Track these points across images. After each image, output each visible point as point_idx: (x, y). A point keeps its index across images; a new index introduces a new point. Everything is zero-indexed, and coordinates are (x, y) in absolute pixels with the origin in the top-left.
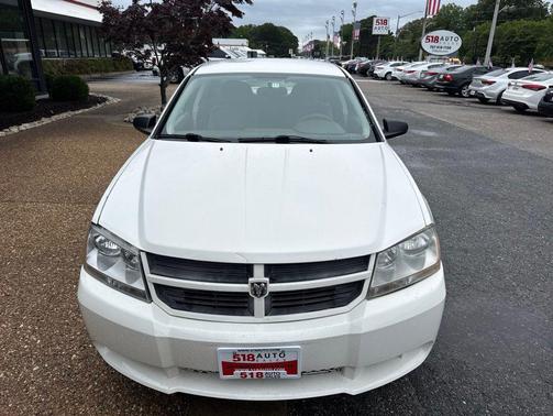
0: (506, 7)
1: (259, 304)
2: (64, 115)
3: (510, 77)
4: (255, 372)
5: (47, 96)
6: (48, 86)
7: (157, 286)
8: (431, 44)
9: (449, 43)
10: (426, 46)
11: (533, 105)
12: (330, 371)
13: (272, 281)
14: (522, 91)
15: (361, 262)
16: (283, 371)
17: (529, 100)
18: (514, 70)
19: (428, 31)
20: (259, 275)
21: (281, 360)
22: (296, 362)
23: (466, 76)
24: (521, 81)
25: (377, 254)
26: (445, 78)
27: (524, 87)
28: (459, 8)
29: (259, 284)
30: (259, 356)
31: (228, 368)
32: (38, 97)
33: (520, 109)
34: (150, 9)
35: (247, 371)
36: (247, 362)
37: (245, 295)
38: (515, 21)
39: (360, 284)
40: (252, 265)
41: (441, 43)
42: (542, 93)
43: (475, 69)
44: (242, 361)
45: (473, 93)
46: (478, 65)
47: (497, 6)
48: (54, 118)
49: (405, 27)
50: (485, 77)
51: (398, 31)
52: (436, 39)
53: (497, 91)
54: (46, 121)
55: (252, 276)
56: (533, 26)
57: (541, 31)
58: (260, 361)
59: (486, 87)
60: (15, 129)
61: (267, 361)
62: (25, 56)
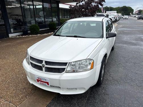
1: (44, 69)
4: (42, 83)
7: (31, 62)
12: (56, 87)
13: (46, 65)
15: (65, 64)
16: (47, 84)
20: (44, 63)
21: (46, 81)
25: (69, 63)
29: (43, 65)
31: (38, 81)
35: (41, 82)
37: (41, 66)
39: (65, 69)
40: (43, 61)
44: (40, 80)
58: (42, 80)
61: (44, 81)
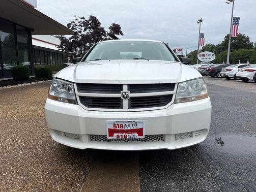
0: (234, 41)
1: (125, 103)
2: (41, 82)
3: (239, 67)
4: (123, 135)
5: (34, 76)
6: (35, 73)
7: (80, 97)
8: (202, 57)
9: (210, 57)
10: (200, 58)
11: (251, 78)
13: (131, 93)
14: (244, 72)
15: (171, 86)
16: (136, 134)
17: (248, 76)
18: (240, 64)
19: (200, 52)
20: (125, 88)
21: (135, 128)
22: (142, 129)
23: (218, 68)
24: (244, 68)
25: (178, 83)
26: (209, 70)
27: (245, 70)
28: (213, 45)
29: (125, 93)
30: (125, 125)
31: (112, 132)
32: (30, 77)
33: (245, 80)
34: (80, 37)
35: (120, 134)
36: (120, 129)
37: (119, 98)
38: (239, 50)
39: (171, 96)
40: (122, 84)
41: (207, 57)
42: (254, 72)
43: (222, 65)
44: (117, 128)
45: (222, 75)
46: (224, 63)
47: (230, 41)
48: (37, 82)
49: (190, 54)
50: (227, 68)
51: (187, 55)
52: (204, 55)
53: (233, 74)
54: (33, 83)
55: (122, 90)
56: (247, 52)
57: (251, 53)
58: (126, 128)
59: (228, 72)
60: (20, 85)
61: (129, 128)
62: (27, 63)
